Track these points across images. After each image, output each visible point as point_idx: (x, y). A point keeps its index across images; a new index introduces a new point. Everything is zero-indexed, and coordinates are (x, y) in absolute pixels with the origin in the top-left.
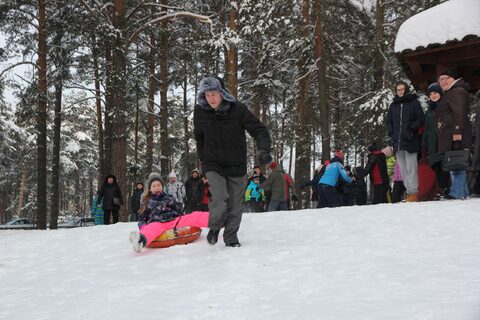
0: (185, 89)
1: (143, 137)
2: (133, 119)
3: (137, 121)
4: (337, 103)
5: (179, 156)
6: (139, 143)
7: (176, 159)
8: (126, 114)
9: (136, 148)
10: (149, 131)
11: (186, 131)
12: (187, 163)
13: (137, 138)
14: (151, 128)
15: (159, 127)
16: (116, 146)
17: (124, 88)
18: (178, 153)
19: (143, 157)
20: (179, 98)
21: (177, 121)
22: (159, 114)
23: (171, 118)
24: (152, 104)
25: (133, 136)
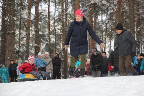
0: (49, 6)
1: (24, 33)
2: (18, 23)
3: (20, 24)
4: (139, 15)
5: (44, 45)
6: (21, 37)
7: (43, 47)
8: (15, 19)
9: (20, 40)
10: (28, 30)
11: (49, 30)
12: (50, 49)
13: (20, 34)
14: (29, 27)
15: (33, 27)
16: (8, 38)
17: (14, 3)
18: (43, 43)
19: (23, 45)
20: (45, 10)
21: (44, 24)
22: (34, 20)
23: (40, 23)
24: (29, 13)
25: (17, 32)
